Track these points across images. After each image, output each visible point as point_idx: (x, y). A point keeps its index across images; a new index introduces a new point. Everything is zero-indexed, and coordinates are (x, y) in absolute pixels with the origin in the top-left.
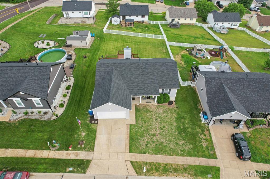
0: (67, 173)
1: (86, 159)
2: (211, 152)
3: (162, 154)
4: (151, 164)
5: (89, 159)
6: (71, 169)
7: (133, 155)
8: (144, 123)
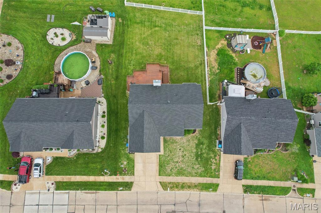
0: (119, 191)
1: (130, 181)
2: (217, 173)
3: (181, 176)
4: (173, 183)
5: (132, 181)
6: (121, 189)
7: (162, 178)
8: (170, 153)
